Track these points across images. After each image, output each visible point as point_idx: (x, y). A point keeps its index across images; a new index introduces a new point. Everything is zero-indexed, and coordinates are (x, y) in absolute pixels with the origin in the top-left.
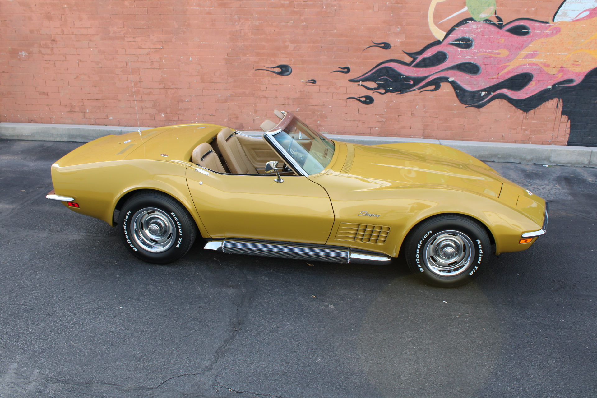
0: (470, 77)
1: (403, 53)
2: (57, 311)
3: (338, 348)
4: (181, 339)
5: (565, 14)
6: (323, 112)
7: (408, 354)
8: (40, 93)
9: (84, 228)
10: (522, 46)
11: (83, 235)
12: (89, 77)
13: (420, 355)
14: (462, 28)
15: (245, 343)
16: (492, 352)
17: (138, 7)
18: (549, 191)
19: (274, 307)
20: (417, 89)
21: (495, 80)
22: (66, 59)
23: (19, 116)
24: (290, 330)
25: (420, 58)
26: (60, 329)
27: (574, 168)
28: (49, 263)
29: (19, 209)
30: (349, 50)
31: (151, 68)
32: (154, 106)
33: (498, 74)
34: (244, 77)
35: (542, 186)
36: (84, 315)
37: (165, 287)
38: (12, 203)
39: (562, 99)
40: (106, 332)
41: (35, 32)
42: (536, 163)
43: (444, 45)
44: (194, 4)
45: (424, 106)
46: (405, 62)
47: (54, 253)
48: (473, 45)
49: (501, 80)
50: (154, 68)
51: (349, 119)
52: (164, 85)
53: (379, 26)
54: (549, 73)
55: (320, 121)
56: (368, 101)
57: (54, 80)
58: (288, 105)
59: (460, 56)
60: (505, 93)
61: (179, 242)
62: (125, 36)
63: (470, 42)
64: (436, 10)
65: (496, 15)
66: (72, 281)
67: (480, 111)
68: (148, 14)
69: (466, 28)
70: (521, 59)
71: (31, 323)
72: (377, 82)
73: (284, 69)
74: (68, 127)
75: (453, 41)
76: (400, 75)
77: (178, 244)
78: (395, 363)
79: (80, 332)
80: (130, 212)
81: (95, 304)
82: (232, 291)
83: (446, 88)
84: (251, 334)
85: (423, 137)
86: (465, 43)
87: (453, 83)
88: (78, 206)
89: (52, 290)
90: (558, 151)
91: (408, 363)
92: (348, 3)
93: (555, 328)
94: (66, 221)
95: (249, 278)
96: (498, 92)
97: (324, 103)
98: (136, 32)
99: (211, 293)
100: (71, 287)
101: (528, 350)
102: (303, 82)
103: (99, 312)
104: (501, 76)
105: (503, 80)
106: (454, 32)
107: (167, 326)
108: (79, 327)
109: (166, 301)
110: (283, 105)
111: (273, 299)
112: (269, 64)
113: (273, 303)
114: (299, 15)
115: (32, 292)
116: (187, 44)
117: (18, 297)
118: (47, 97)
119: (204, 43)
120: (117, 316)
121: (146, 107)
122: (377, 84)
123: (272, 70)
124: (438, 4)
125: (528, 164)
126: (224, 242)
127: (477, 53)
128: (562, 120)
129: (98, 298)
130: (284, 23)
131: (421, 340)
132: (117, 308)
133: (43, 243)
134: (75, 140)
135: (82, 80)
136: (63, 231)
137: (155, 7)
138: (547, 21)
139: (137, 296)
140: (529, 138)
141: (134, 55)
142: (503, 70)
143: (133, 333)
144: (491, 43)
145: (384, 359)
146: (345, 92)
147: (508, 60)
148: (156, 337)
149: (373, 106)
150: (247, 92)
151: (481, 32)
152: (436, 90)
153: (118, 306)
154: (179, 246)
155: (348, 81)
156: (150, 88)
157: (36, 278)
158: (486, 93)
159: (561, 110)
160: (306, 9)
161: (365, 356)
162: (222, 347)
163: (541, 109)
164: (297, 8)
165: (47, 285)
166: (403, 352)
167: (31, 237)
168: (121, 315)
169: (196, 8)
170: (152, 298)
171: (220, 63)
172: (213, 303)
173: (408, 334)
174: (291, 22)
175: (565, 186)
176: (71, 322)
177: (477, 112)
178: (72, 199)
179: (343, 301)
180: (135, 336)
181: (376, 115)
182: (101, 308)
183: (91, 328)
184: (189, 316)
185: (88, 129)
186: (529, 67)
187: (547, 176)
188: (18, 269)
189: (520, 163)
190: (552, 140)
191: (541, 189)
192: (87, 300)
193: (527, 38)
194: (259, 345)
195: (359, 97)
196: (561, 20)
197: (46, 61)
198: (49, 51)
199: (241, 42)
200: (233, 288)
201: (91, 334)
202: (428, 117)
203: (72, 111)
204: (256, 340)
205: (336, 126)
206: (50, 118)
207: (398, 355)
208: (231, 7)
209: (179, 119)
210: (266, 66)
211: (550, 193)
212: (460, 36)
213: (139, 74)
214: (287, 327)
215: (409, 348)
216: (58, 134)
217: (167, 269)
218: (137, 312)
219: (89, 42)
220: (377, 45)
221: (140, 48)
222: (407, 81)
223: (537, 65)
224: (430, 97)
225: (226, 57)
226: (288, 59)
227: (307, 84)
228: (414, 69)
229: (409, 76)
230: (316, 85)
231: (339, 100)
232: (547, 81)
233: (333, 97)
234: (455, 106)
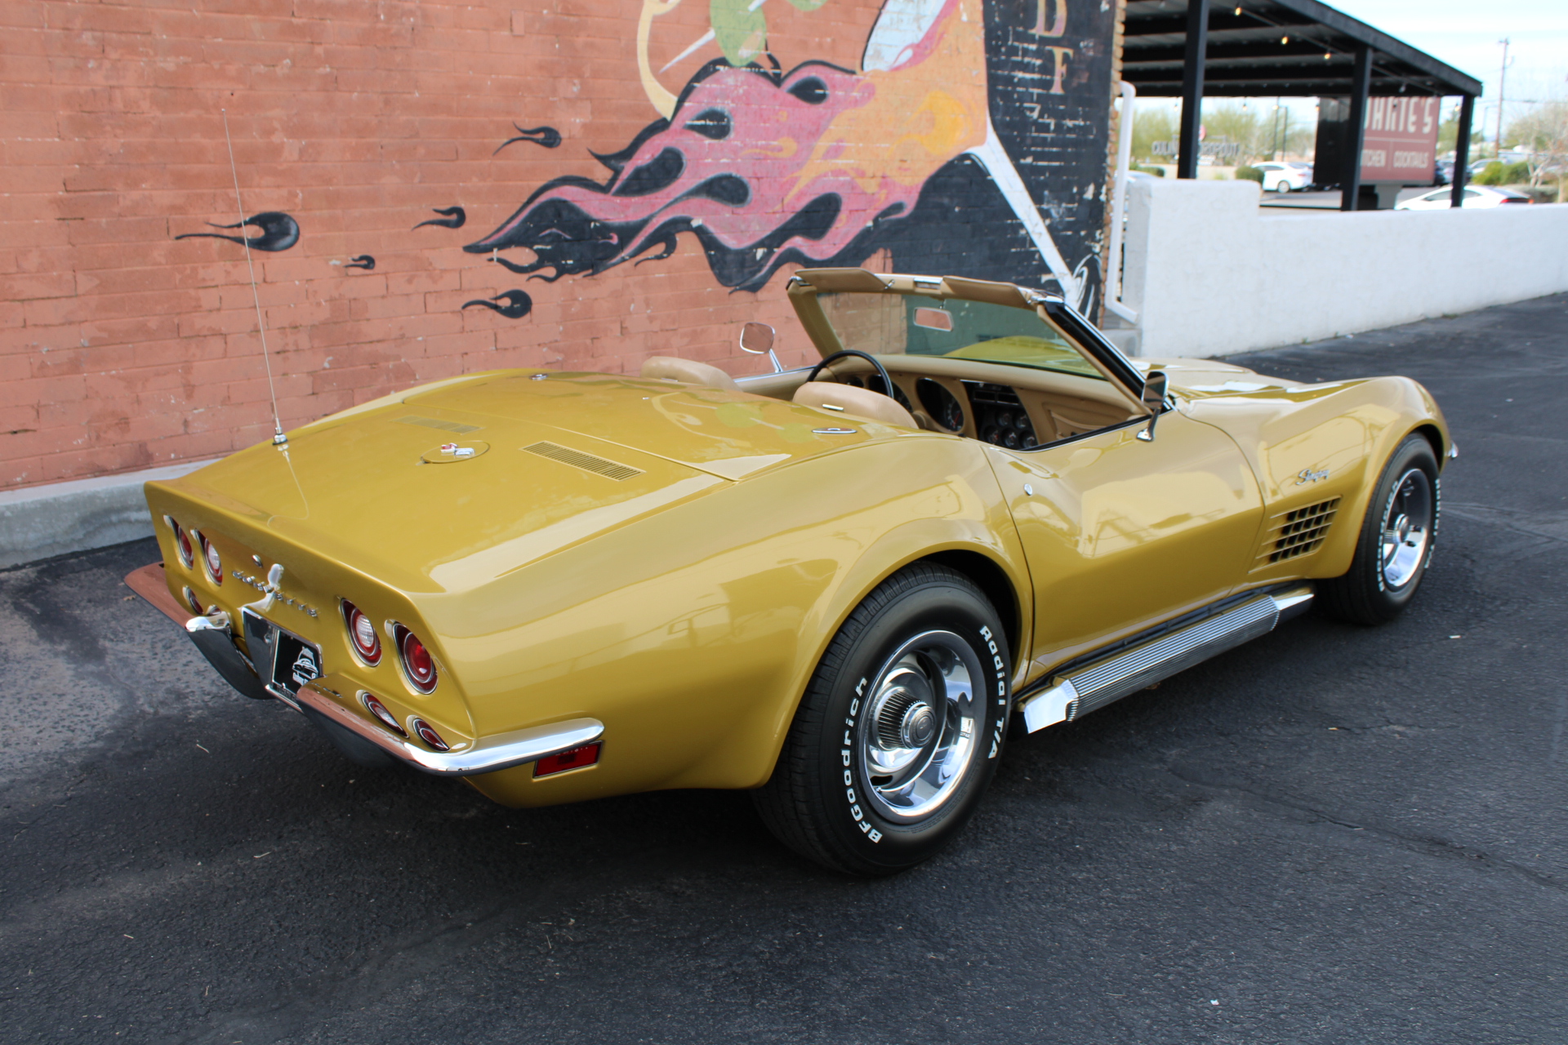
0: (733, 213)
1: (590, 156)
5: (879, 55)
10: (818, 130)
14: (708, 86)
20: (628, 257)
21: (778, 216)
25: (628, 168)
30: (457, 152)
33: (782, 200)
34: (138, 268)
39: (891, 250)
43: (676, 131)
45: (647, 303)
46: (597, 181)
48: (731, 128)
49: (790, 216)
53: (529, 78)
54: (865, 190)
56: (517, 308)
58: (297, 350)
59: (709, 158)
60: (799, 248)
63: (726, 120)
64: (654, 37)
65: (769, 52)
67: (757, 301)
69: (714, 86)
70: (819, 161)
72: (536, 247)
73: (273, 227)
75: (694, 120)
76: (588, 220)
83: (688, 247)
86: (715, 126)
92: (447, 7)
96: (787, 245)
97: (401, 328)
102: (335, 266)
104: (787, 205)
105: (795, 215)
106: (694, 95)
110: (278, 353)
112: (222, 212)
114: (309, 40)
122: (537, 251)
123: (235, 232)
124: (657, 21)
127: (741, 148)
130: (262, 67)
138: (853, 69)
142: (790, 189)
144: (765, 122)
146: (458, 287)
147: (798, 164)
149: (531, 321)
150: (153, 323)
151: (744, 94)
152: (669, 255)
155: (461, 250)
158: (766, 249)
160: (329, 22)
164: (301, 17)
171: (37, 218)
174: (285, 62)
177: (752, 303)
181: (539, 345)
186: (832, 178)
193: (823, 108)
195: (495, 296)
196: (874, 67)
199: (115, 136)
202: (656, 332)
210: (212, 222)
212: (705, 107)
220: (528, 135)
222: (604, 238)
223: (844, 173)
224: (657, 275)
225: (61, 193)
226: (284, 192)
227: (350, 273)
228: (618, 200)
229: (607, 222)
230: (373, 275)
231: (443, 313)
232: (865, 210)
233: (425, 308)
234: (710, 292)
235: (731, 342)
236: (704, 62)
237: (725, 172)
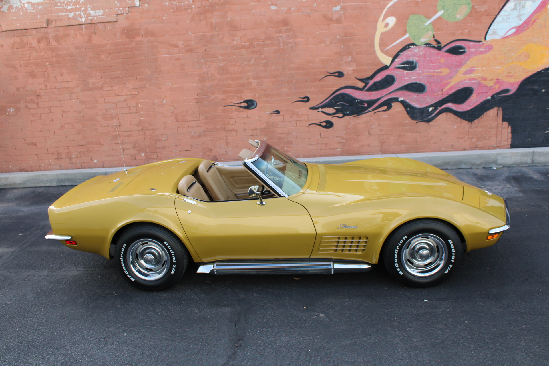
0: (418, 95)
1: (356, 79)
2: (65, 344)
3: (334, 354)
4: (186, 360)
5: (495, 33)
6: (289, 139)
7: (401, 352)
8: (29, 144)
9: (81, 263)
10: (460, 64)
11: (81, 271)
12: (73, 126)
13: (412, 353)
14: (406, 53)
15: (247, 358)
16: (478, 343)
17: (113, 59)
18: (501, 190)
19: (269, 321)
20: (371, 111)
21: (440, 96)
22: (50, 111)
23: (10, 166)
24: (287, 341)
25: (371, 83)
26: (70, 361)
27: (520, 168)
28: (53, 299)
29: (18, 251)
30: (306, 81)
31: (129, 113)
32: (134, 147)
33: (442, 90)
34: (214, 114)
35: (494, 186)
36: (91, 346)
37: (165, 312)
38: (12, 246)
39: (501, 107)
40: (114, 360)
41: (21, 89)
42: (485, 167)
43: (391, 69)
44: (164, 52)
45: (379, 125)
46: (358, 87)
47: (56, 290)
48: (417, 67)
49: (446, 96)
50: (132, 113)
51: (312, 143)
52: (141, 127)
53: (332, 57)
54: (487, 85)
55: (286, 147)
56: (328, 126)
57: (41, 131)
58: (257, 135)
59: (407, 77)
60: (450, 107)
61: (173, 268)
62: (103, 86)
63: (414, 64)
64: (381, 39)
65: (435, 39)
66: (76, 314)
67: (429, 125)
68: (122, 64)
69: (409, 53)
70: (461, 76)
71: (41, 358)
72: (335, 108)
73: (250, 103)
74: (57, 173)
75: (399, 65)
76: (355, 99)
77: (173, 271)
78: (390, 363)
79: (89, 362)
80: (125, 245)
81: (101, 334)
82: (227, 310)
83: (397, 107)
84: (252, 348)
85: (381, 153)
86: (410, 66)
87: (403, 103)
88: (75, 244)
89: (58, 324)
90: (504, 154)
91: (402, 361)
92: (302, 40)
93: (531, 315)
94: (63, 259)
95: (241, 296)
96: (444, 106)
97: (288, 130)
98: (113, 81)
99: (208, 314)
100: (75, 320)
101: (511, 338)
102: (268, 113)
103: (105, 342)
104: (445, 92)
105: (447, 95)
106: (400, 57)
107: (171, 349)
108: (87, 357)
109: (167, 325)
110: (252, 135)
111: (267, 314)
112: (236, 100)
113: (268, 317)
114: (259, 54)
115: (39, 329)
116: (160, 89)
117: (26, 334)
118: (35, 147)
119: (175, 86)
120: (122, 343)
121: (127, 148)
122: (335, 109)
123: (239, 105)
124: (382, 34)
125: (478, 169)
126: (215, 264)
127: (422, 73)
128: (504, 126)
129: (102, 328)
130: (246, 62)
131: (410, 338)
132: (122, 336)
133: (44, 281)
134: (63, 184)
135: (66, 129)
136: (62, 268)
137: (129, 58)
138: (480, 40)
139: (139, 323)
140: (476, 145)
141: (113, 102)
142: (446, 86)
143: (139, 359)
144: (433, 63)
145: (380, 360)
146: (307, 119)
147: (450, 77)
148: (162, 360)
149: (333, 130)
150: (218, 127)
151: (423, 55)
152: (388, 110)
153: (123, 334)
154: (173, 272)
155: (308, 109)
156: (129, 131)
157: (41, 315)
158: (434, 108)
159: (501, 117)
160: (265, 48)
161: (361, 359)
162: (226, 364)
163: (484, 118)
164: (257, 48)
165: (53, 320)
166: (396, 351)
167: (33, 276)
168: (126, 342)
169: (165, 56)
170: (153, 323)
171: (191, 103)
172: (212, 322)
173: (398, 334)
174: (252, 60)
175: (515, 185)
176: (79, 353)
177: (427, 126)
178: (70, 238)
179: (332, 309)
180: (142, 361)
181: (336, 137)
182: (106, 338)
183: (99, 358)
184: (190, 337)
185: (75, 173)
186: (468, 82)
187: (497, 177)
188: (24, 308)
189: (471, 168)
190: (496, 145)
191: (494, 190)
192: (92, 331)
193: (464, 56)
194: (260, 359)
195: (320, 122)
196: (492, 38)
197: (32, 114)
198: (35, 106)
199: (209, 83)
200: (228, 307)
201: (99, 363)
202: (384, 135)
203: (59, 158)
204: (257, 354)
205: (301, 150)
206: (40, 166)
207: (392, 354)
208: (198, 52)
209: (157, 156)
210: (233, 102)
211: (503, 192)
212: (405, 60)
213: (119, 119)
214: (284, 339)
215: (400, 347)
216: (47, 180)
217: (164, 295)
218: (141, 338)
219: (71, 94)
220: (332, 74)
221: (117, 95)
222: (361, 104)
223: (475, 79)
224: (384, 116)
225: (196, 97)
226: (253, 94)
227: (272, 115)
228: (367, 93)
229: (363, 99)
230: (280, 115)
231: (302, 126)
232: (487, 93)
233: (296, 125)
234: (407, 122)
235: (417, 139)
236: (404, 45)
237: (414, 82)
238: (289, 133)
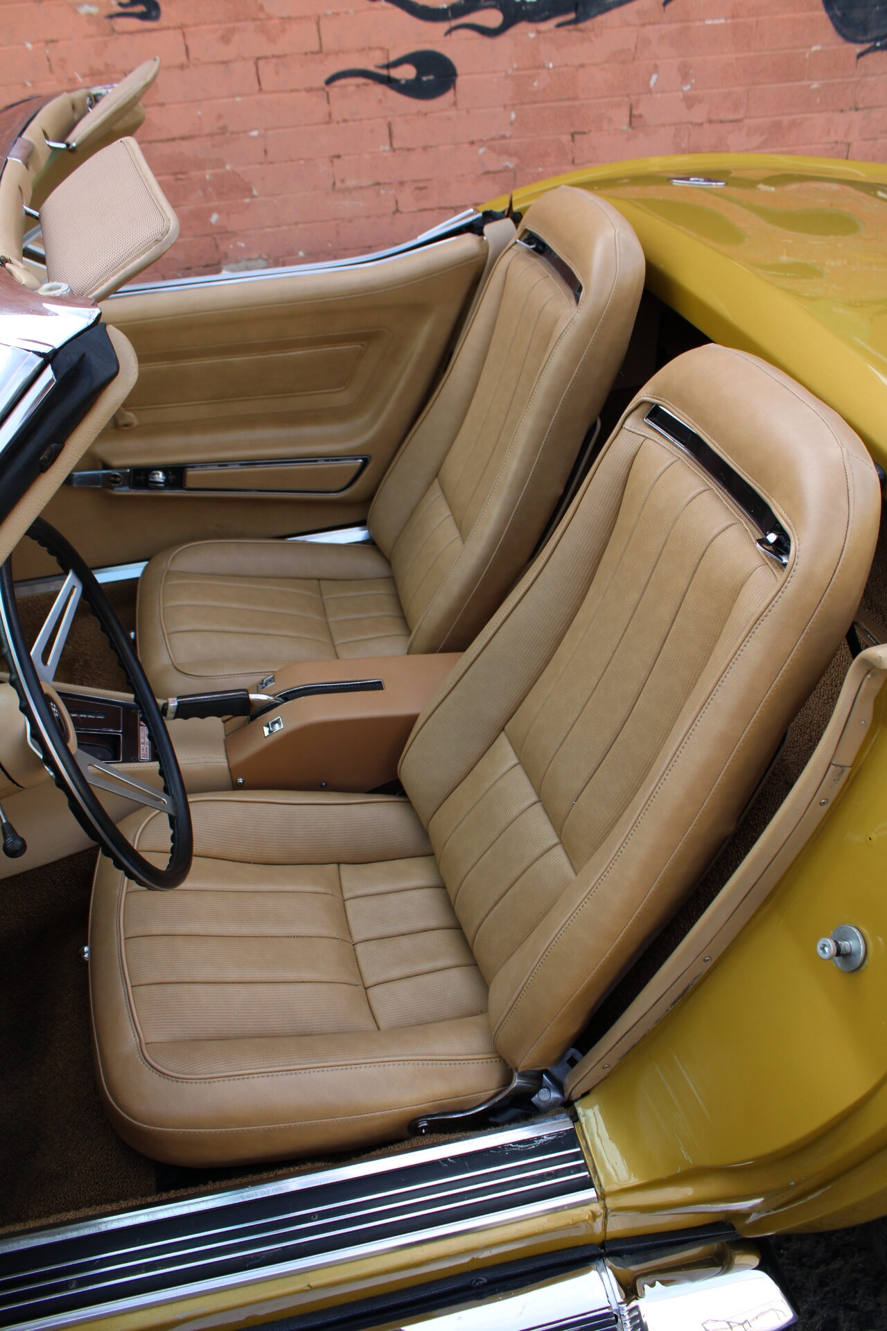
6: (228, 167)
45: (685, 73)
51: (351, 183)
55: (220, 212)
56: (429, 81)
97: (220, 117)
102: (89, 15)
146: (316, 48)
149: (455, 104)
181: (472, 143)
195: (386, 62)
205: (296, 223)
224: (708, 22)
227: (118, 28)
230: (160, 30)
231: (292, 91)
233: (259, 83)
234: (816, 52)
235: (849, 145)
238: (223, 130)
